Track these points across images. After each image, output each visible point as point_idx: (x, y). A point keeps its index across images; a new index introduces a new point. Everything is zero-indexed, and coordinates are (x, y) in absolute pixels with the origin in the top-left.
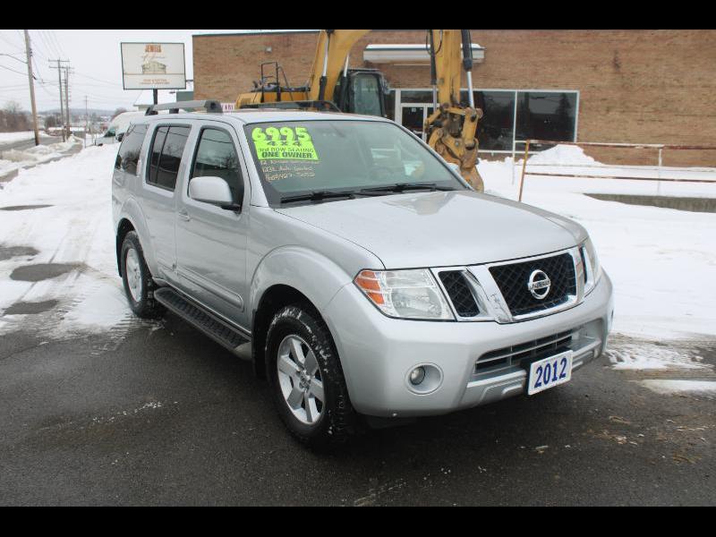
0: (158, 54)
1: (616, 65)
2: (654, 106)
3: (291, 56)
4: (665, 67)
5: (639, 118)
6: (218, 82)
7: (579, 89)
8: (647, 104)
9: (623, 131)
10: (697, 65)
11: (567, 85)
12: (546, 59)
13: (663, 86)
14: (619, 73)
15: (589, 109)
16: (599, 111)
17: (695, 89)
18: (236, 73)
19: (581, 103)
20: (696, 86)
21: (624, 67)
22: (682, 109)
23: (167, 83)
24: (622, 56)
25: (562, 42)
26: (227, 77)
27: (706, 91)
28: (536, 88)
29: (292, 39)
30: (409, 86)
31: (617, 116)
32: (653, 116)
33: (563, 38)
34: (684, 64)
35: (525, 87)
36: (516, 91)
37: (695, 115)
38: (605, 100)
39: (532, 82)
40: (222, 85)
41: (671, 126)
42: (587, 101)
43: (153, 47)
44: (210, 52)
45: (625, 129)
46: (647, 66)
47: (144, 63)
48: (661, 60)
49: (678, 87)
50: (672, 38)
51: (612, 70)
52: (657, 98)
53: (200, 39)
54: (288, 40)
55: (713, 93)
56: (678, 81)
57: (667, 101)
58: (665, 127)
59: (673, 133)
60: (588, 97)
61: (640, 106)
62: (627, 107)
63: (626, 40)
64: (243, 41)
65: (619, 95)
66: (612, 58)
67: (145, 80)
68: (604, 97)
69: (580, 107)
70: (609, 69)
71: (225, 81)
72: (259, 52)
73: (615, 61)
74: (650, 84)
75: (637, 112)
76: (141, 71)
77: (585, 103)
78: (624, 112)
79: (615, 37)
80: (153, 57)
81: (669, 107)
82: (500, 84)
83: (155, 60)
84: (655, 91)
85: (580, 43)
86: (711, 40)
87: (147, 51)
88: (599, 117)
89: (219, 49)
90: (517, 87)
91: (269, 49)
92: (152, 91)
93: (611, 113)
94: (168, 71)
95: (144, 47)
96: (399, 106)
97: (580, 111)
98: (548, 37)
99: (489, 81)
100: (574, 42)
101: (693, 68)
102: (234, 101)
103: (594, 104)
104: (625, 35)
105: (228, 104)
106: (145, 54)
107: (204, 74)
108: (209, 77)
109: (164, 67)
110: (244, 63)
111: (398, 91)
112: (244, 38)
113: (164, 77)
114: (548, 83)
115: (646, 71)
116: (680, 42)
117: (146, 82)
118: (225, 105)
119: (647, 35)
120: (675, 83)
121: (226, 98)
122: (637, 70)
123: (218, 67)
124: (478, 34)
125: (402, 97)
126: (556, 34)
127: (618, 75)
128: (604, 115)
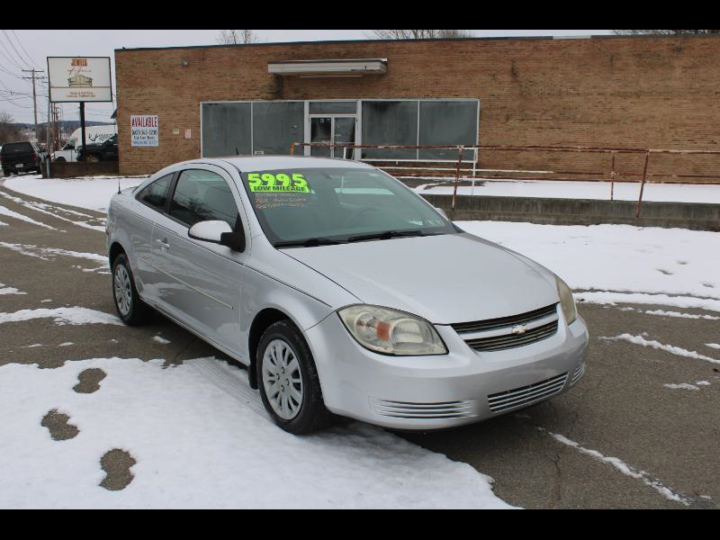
0: (83, 68)
1: (514, 73)
2: (552, 113)
3: (206, 69)
4: (560, 76)
5: (538, 126)
6: (140, 95)
7: (479, 98)
8: (546, 111)
9: (524, 139)
10: (591, 74)
11: (467, 94)
12: (445, 69)
13: (560, 94)
14: (517, 81)
15: (490, 117)
16: (497, 119)
17: (590, 97)
18: (156, 87)
19: (481, 112)
20: (591, 94)
21: (522, 76)
22: (579, 116)
23: (93, 96)
24: (519, 65)
25: (461, 52)
26: (146, 91)
27: (602, 98)
28: (437, 97)
29: (207, 53)
30: (317, 97)
31: (517, 124)
32: (552, 123)
33: (460, 49)
34: (580, 72)
35: (427, 96)
36: (419, 101)
37: (592, 123)
38: (505, 107)
39: (433, 92)
40: (144, 97)
41: (570, 133)
42: (487, 109)
43: (79, 61)
44: (131, 66)
46: (544, 74)
47: (73, 75)
48: (557, 68)
49: (574, 95)
50: (565, 47)
51: (510, 79)
52: (555, 106)
53: (122, 53)
54: (204, 54)
55: (609, 100)
56: (574, 89)
57: (564, 108)
58: (564, 134)
59: (572, 140)
60: (488, 105)
61: (539, 114)
62: (526, 115)
63: (522, 50)
64: (162, 55)
65: (518, 103)
66: (509, 68)
67: (72, 93)
68: (503, 106)
69: (481, 116)
70: (507, 78)
71: (145, 94)
72: (177, 66)
73: (513, 69)
74: (547, 92)
75: (535, 120)
76: (67, 84)
77: (485, 111)
78: (523, 120)
79: (511, 47)
80: (79, 71)
81: (567, 115)
82: (403, 94)
83: (81, 73)
84: (551, 100)
85: (478, 52)
86: (603, 50)
87: (72, 65)
88: (499, 125)
89: (139, 63)
90: (419, 97)
91: (186, 64)
92: (79, 104)
93: (510, 121)
94: (93, 85)
95: (70, 61)
96: (308, 117)
97: (480, 119)
98: (448, 48)
99: (393, 92)
100: (473, 52)
101: (588, 76)
102: (155, 113)
103: (494, 112)
104: (521, 45)
105: (148, 116)
106: (71, 68)
107: (126, 87)
108: (131, 90)
109: (90, 81)
110: (163, 76)
111: (307, 103)
112: (163, 52)
113: (90, 90)
114: (449, 93)
115: (543, 80)
116: (574, 51)
117: (73, 94)
118: (145, 117)
119: (542, 44)
120: (572, 91)
121: (147, 111)
122: (534, 78)
123: (139, 80)
124: (381, 46)
125: (310, 108)
126: (456, 44)
127: (515, 84)
128: (504, 123)
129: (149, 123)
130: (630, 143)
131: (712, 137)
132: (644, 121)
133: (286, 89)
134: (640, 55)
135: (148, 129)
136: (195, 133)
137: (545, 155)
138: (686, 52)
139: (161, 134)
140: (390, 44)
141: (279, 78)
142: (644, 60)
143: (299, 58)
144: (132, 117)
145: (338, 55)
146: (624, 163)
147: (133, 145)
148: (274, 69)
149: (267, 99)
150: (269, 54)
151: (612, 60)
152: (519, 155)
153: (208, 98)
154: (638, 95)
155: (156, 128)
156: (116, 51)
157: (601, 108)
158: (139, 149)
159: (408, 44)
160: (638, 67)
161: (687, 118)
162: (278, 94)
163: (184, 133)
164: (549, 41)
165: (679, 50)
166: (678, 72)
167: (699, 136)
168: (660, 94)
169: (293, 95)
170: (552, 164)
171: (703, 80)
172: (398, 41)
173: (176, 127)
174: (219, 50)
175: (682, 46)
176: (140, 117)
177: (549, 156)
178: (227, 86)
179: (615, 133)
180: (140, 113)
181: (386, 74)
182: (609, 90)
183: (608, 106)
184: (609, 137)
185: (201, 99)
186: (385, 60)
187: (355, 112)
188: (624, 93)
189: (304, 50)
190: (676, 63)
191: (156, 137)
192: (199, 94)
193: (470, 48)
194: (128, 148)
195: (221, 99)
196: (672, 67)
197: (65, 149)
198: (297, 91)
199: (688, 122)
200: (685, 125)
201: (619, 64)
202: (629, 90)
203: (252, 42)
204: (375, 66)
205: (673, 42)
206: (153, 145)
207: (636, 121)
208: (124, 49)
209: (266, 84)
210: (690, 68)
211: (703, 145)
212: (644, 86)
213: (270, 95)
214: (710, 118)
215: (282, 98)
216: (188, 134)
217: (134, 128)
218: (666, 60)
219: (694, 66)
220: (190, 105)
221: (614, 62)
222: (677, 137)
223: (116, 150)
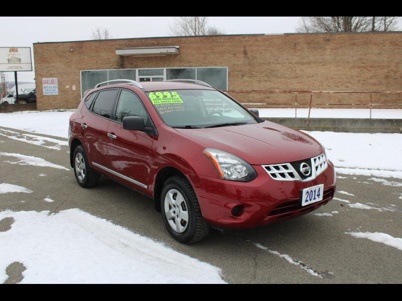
0: (16, 53)
1: (245, 53)
2: (265, 73)
3: (83, 53)
4: (269, 54)
5: (259, 80)
6: (47, 67)
7: (227, 66)
8: (262, 72)
10: (285, 53)
11: (221, 64)
12: (209, 51)
13: (269, 63)
14: (247, 57)
15: (233, 76)
16: (237, 77)
17: (284, 64)
18: (56, 63)
19: (229, 73)
20: (285, 63)
21: (249, 54)
22: (279, 75)
23: (22, 68)
24: (248, 49)
25: (218, 42)
26: (51, 65)
27: (291, 65)
28: (206, 66)
29: (83, 45)
30: (142, 67)
31: (248, 79)
32: (266, 79)
33: (217, 41)
34: (279, 52)
35: (200, 65)
36: (196, 68)
37: (286, 78)
38: (241, 71)
39: (204, 63)
40: (49, 69)
41: (275, 83)
42: (232, 71)
43: (13, 49)
44: (43, 52)
45: (252, 86)
46: (260, 53)
47: (10, 57)
48: (267, 50)
49: (277, 64)
50: (271, 39)
51: (243, 56)
52: (267, 70)
53: (37, 45)
54: (81, 45)
55: (294, 66)
56: (276, 60)
57: (272, 71)
58: (272, 84)
59: (276, 87)
61: (259, 74)
62: (252, 74)
63: (249, 41)
64: (59, 46)
65: (247, 68)
66: (243, 50)
68: (240, 70)
69: (229, 75)
70: (242, 55)
71: (50, 67)
72: (67, 51)
73: (245, 51)
74: (263, 62)
75: (257, 77)
76: (7, 62)
77: (231, 73)
78: (250, 77)
79: (243, 39)
80: (14, 55)
81: (273, 74)
82: (188, 64)
83: (14, 56)
84: (265, 66)
85: (227, 42)
86: (290, 40)
87: (10, 51)
88: (238, 80)
89: (47, 50)
90: (196, 66)
91: (72, 50)
92: (14, 73)
93: (245, 78)
94: (22, 62)
95: (8, 49)
96: (138, 77)
97: (229, 77)
98: (211, 40)
99: (183, 64)
100: (224, 42)
101: (283, 54)
102: (56, 77)
103: (236, 73)
104: (249, 38)
105: (52, 79)
106: (9, 53)
107: (40, 63)
108: (43, 64)
109: (20, 60)
110: (60, 57)
111: (137, 70)
112: (60, 44)
113: (20, 65)
114: (212, 64)
115: (260, 56)
116: (276, 41)
117: (10, 68)
118: (51, 79)
119: (259, 38)
120: (275, 61)
121: (52, 76)
122: (256, 55)
123: (46, 59)
124: (175, 40)
125: (139, 73)
126: (214, 38)
127: (247, 59)
128: (241, 79)
129: (52, 82)
130: (306, 88)
131: (347, 84)
132: (313, 76)
133: (126, 63)
134: (309, 43)
135: (52, 85)
136: (78, 87)
137: (263, 95)
138: (332, 41)
139: (59, 88)
140: (180, 39)
141: (122, 57)
142: (311, 45)
143: (132, 47)
144: (43, 79)
145: (153, 45)
146: (303, 98)
147: (44, 94)
148: (119, 52)
149: (116, 68)
150: (117, 45)
151: (295, 45)
152: (249, 96)
153: (84, 68)
154: (309, 63)
155: (57, 85)
156: (34, 44)
157: (290, 70)
158: (48, 96)
159: (190, 38)
160: (308, 49)
161: (334, 75)
162: (122, 65)
163: (72, 87)
164: (263, 36)
165: (328, 40)
166: (328, 52)
167: (340, 84)
168: (320, 63)
169: (130, 66)
170: (266, 100)
171: (341, 56)
172: (186, 37)
173: (67, 84)
174: (90, 43)
175: (330, 38)
176: (48, 79)
177: (265, 95)
178: (94, 62)
179: (298, 83)
180: (48, 77)
181: (178, 54)
182: (294, 61)
183: (294, 69)
184: (295, 85)
185: (81, 69)
186: (178, 47)
187: (163, 75)
188: (302, 62)
189: (135, 42)
190: (327, 47)
191: (57, 90)
192: (80, 67)
193: (222, 40)
194: (42, 96)
195: (91, 69)
196: (325, 49)
197: (8, 97)
198: (131, 64)
199: (335, 77)
200: (333, 78)
201: (299, 48)
202: (304, 61)
203: (109, 38)
204: (172, 50)
205: (325, 36)
206: (55, 94)
207: (309, 77)
208: (38, 43)
209: (114, 60)
210: (335, 49)
211: (342, 88)
212: (312, 58)
213: (118, 66)
214: (345, 74)
215: (124, 67)
216: (74, 88)
217: (44, 85)
218: (322, 45)
219: (336, 49)
220: (75, 72)
221: (296, 46)
222: (329, 85)
223: (35, 97)
